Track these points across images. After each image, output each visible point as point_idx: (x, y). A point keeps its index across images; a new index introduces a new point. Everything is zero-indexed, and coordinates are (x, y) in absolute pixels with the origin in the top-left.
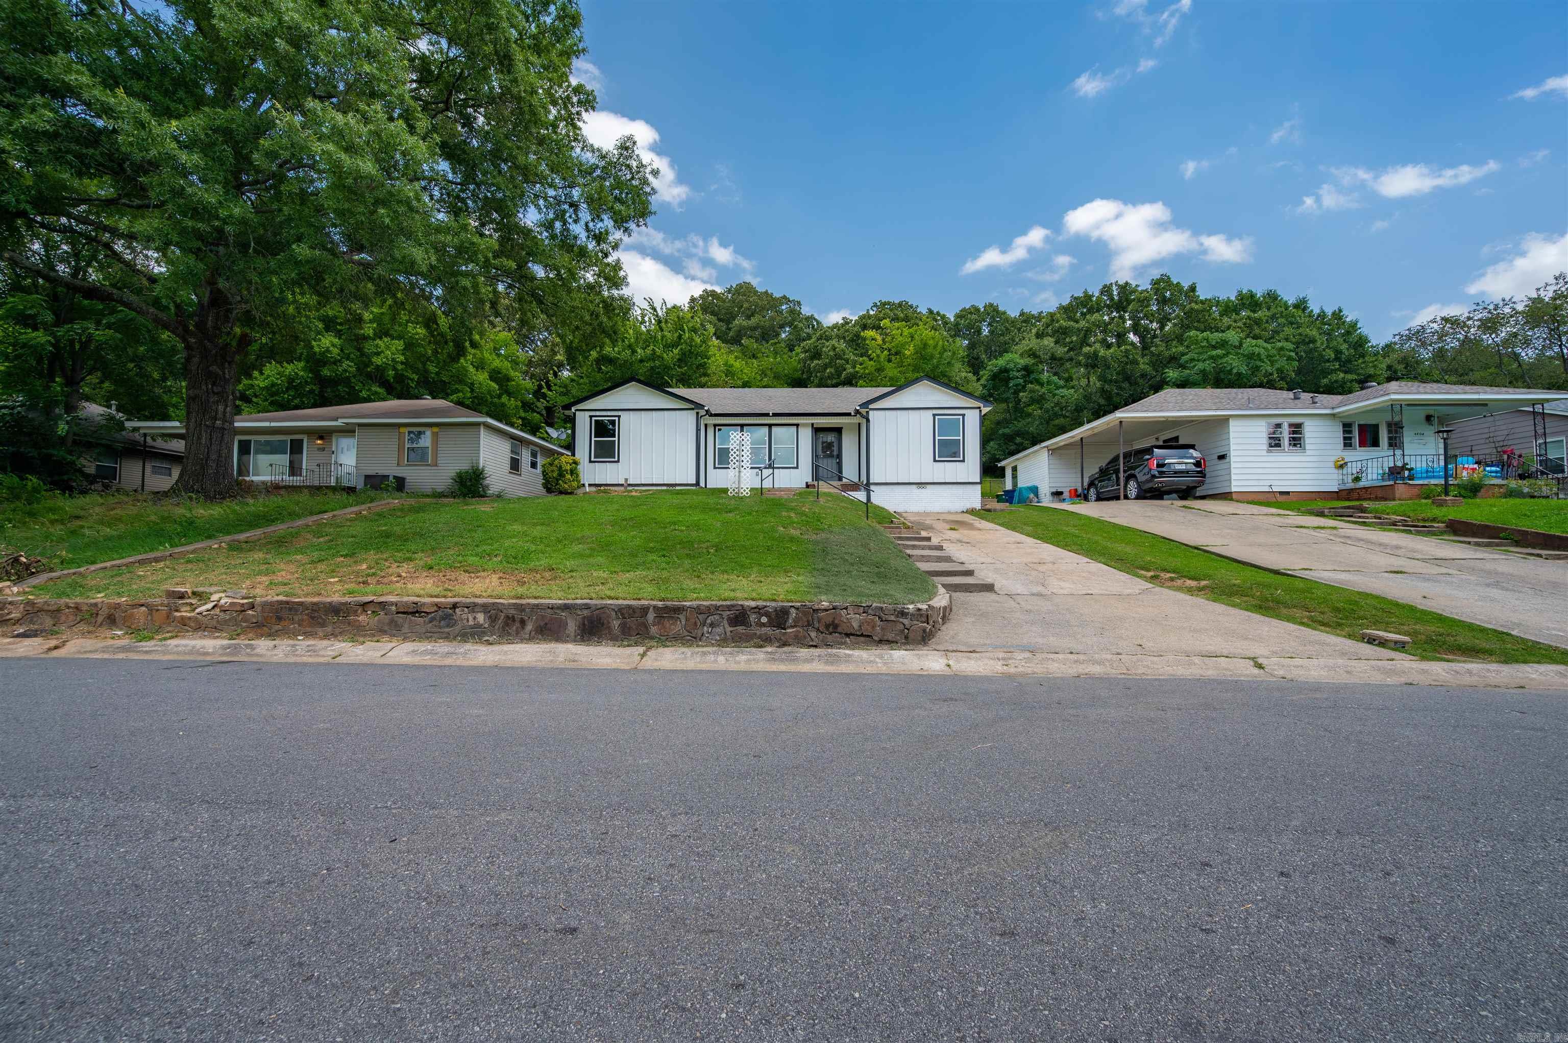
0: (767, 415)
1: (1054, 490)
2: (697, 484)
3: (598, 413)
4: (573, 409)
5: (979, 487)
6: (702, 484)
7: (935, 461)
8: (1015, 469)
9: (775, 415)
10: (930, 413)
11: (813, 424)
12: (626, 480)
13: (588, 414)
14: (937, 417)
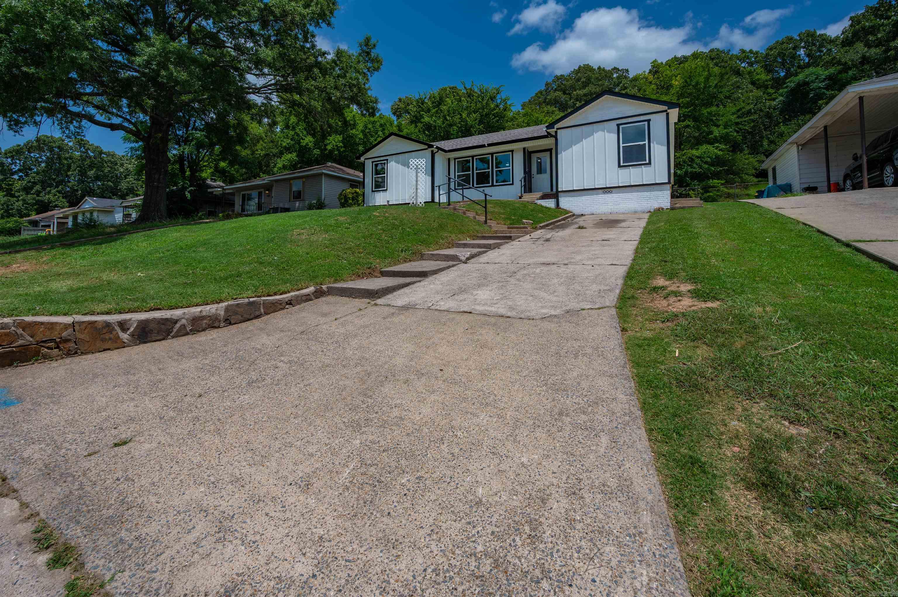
0: (483, 146)
1: (806, 186)
2: (433, 200)
3: (376, 159)
4: (362, 159)
5: (668, 187)
6: (437, 200)
7: (619, 166)
8: (774, 169)
9: (490, 145)
10: (614, 124)
11: (524, 149)
12: (388, 201)
13: (371, 160)
14: (621, 127)
